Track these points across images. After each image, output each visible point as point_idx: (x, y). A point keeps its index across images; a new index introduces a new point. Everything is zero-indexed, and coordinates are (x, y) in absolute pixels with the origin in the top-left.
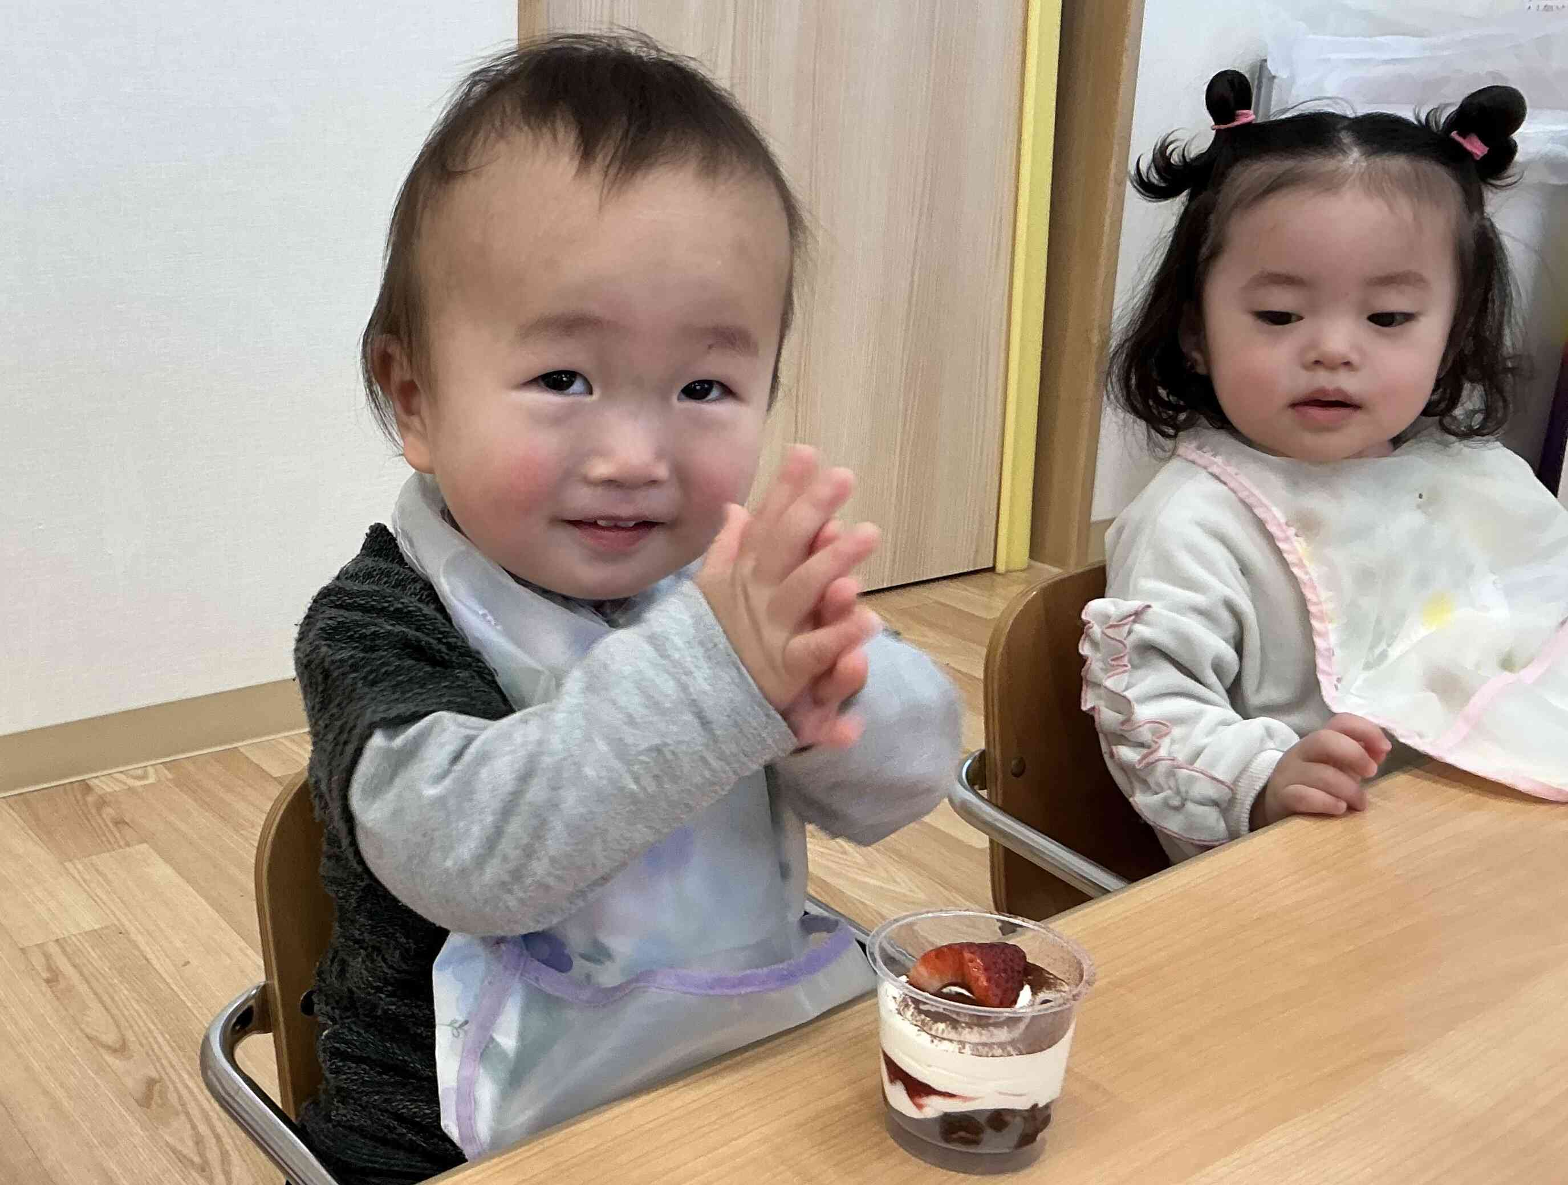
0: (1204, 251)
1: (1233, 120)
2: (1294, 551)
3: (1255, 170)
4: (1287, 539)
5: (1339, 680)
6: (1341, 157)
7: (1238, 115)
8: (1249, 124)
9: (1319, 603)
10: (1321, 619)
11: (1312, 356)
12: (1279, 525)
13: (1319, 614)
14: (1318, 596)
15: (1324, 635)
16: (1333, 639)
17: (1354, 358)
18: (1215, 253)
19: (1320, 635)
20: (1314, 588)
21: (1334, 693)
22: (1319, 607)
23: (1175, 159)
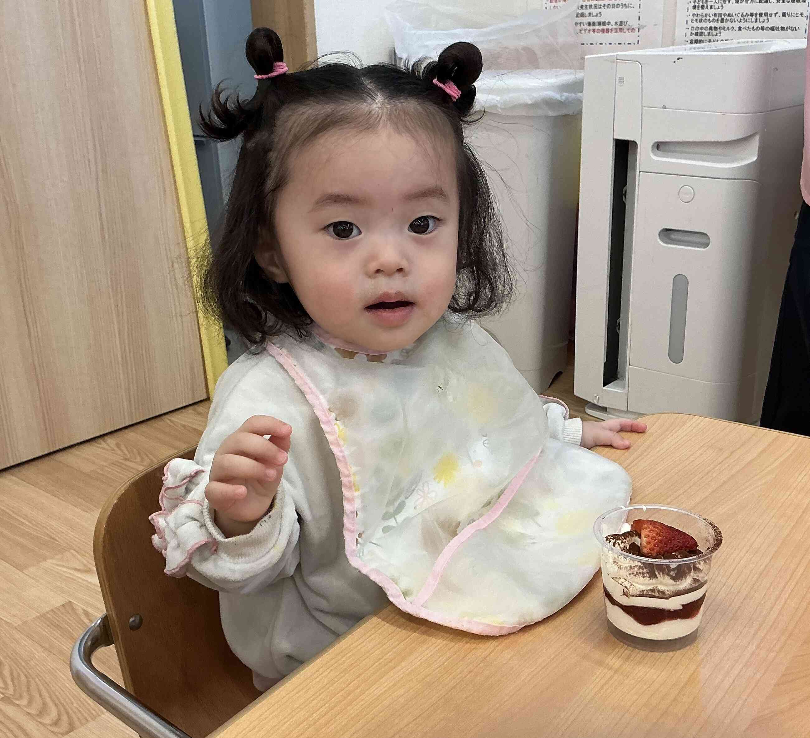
0: (270, 184)
1: (272, 72)
2: (333, 433)
3: (303, 113)
4: (328, 422)
5: (360, 535)
6: (369, 101)
7: (275, 67)
8: (284, 75)
9: (348, 476)
10: (350, 488)
11: (374, 266)
12: (323, 411)
13: (348, 484)
14: (348, 470)
15: (350, 500)
16: (358, 504)
17: (404, 264)
18: (280, 185)
19: (348, 500)
20: (346, 463)
21: (354, 547)
22: (349, 479)
23: (231, 106)
